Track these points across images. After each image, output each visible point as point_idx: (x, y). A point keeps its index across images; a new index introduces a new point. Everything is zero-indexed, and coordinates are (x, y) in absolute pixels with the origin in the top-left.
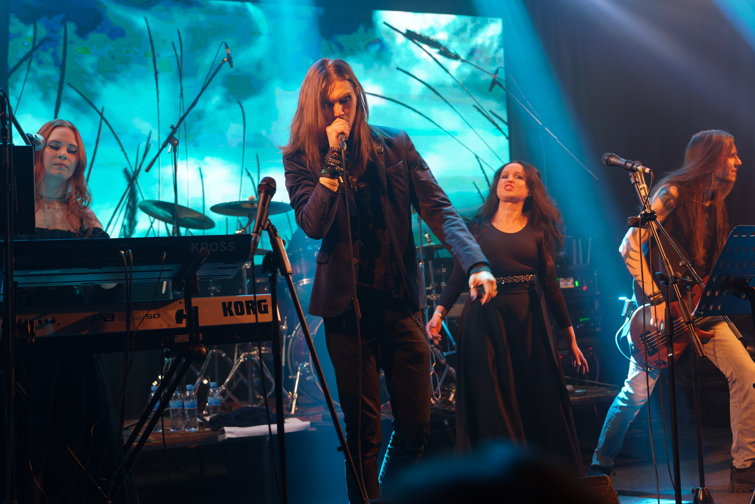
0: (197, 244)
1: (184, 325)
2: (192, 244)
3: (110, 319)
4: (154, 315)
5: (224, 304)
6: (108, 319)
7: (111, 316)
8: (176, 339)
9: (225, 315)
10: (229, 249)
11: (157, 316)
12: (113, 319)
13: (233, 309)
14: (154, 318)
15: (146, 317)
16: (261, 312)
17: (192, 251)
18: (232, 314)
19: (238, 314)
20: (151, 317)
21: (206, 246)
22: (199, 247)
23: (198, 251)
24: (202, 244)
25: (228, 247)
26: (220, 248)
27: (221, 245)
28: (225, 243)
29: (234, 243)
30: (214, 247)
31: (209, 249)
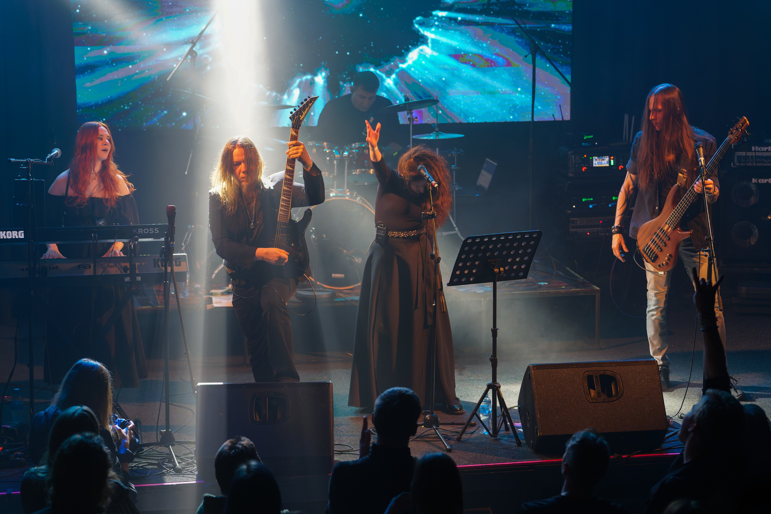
0: (136, 229)
1: (128, 272)
2: (133, 229)
3: (88, 267)
4: (113, 265)
5: (154, 260)
6: (87, 267)
8: (124, 280)
9: (155, 266)
11: (114, 266)
12: (90, 268)
13: (160, 263)
14: (113, 267)
15: (109, 267)
16: (177, 265)
17: (133, 233)
18: (159, 266)
19: (162, 266)
20: (112, 267)
21: (141, 230)
22: (137, 231)
23: (137, 233)
24: (139, 229)
25: (154, 231)
26: (149, 231)
27: (150, 230)
28: (153, 229)
29: (158, 229)
30: (146, 231)
31: (143, 232)
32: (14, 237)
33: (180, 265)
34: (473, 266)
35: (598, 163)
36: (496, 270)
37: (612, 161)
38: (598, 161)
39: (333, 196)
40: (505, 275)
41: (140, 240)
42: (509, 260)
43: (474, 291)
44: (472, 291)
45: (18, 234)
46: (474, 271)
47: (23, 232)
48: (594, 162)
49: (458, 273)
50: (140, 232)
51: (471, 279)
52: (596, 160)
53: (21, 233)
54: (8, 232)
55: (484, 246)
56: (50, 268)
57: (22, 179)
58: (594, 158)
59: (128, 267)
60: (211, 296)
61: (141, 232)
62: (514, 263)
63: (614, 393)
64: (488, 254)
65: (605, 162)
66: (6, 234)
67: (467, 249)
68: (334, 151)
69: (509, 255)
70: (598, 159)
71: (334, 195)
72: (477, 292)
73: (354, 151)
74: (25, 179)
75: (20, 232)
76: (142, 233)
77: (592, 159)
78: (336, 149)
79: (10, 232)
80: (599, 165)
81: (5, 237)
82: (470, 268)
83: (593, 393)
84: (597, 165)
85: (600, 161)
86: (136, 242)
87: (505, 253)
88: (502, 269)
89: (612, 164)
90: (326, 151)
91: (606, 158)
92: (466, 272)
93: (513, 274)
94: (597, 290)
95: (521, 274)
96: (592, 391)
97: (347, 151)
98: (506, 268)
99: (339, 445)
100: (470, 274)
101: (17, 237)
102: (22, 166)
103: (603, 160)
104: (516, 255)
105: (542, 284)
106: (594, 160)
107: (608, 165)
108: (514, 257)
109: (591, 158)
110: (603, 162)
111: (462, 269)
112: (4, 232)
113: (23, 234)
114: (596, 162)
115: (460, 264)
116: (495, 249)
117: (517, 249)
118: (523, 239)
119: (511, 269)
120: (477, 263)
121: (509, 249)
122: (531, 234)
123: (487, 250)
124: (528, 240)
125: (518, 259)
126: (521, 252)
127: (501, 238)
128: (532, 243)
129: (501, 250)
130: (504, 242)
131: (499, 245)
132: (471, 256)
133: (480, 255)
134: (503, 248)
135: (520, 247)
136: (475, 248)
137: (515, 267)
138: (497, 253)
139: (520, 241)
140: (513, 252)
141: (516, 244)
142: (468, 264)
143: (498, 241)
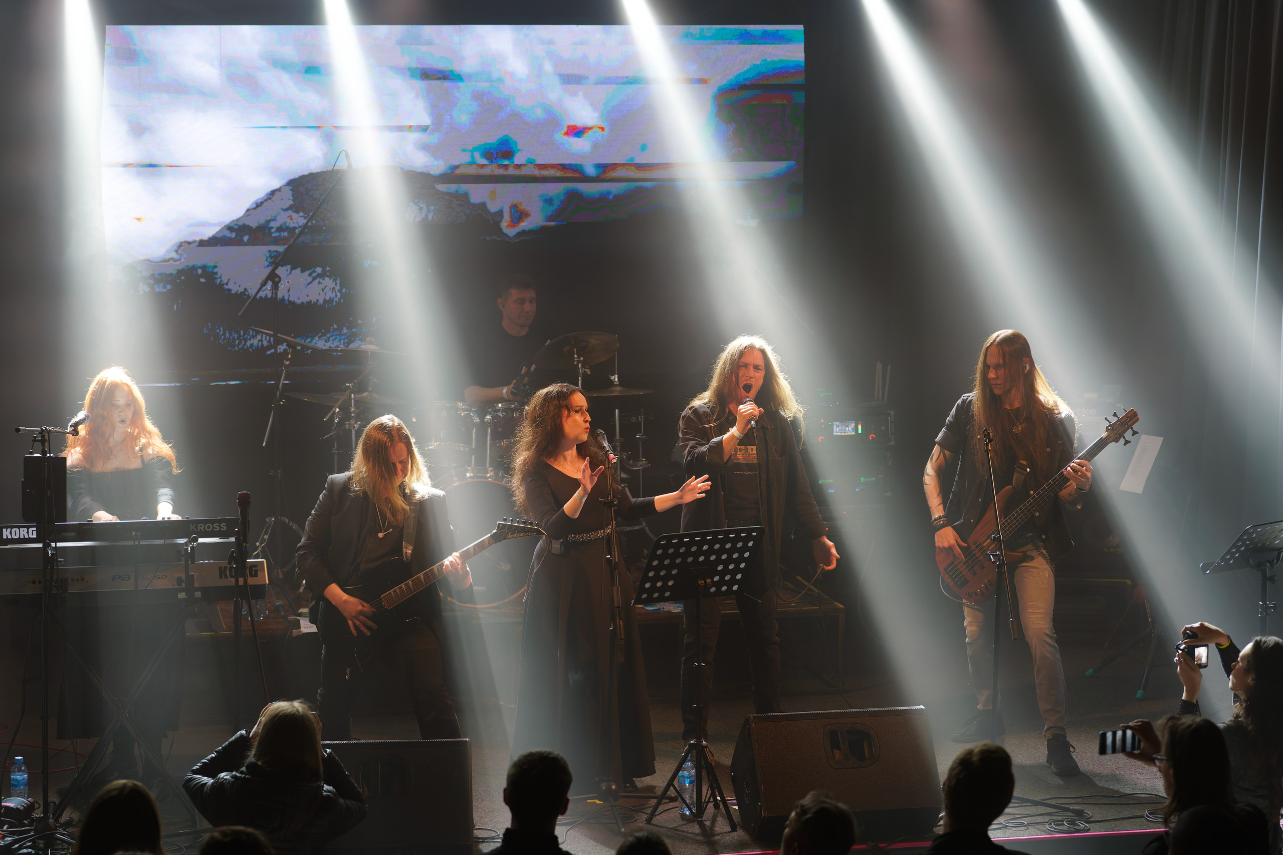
0: (195, 525)
1: (184, 585)
2: (191, 525)
3: (127, 579)
5: (220, 568)
6: (124, 579)
7: (127, 576)
8: (179, 595)
9: (221, 577)
10: (222, 529)
12: (129, 580)
13: (228, 573)
14: (162, 578)
15: (155, 578)
16: (251, 576)
17: (191, 530)
18: (226, 577)
19: (231, 577)
21: (202, 526)
22: (196, 527)
23: (195, 530)
24: (199, 525)
25: (220, 527)
26: (213, 528)
27: (214, 526)
28: (218, 525)
29: (225, 524)
30: (209, 527)
31: (204, 528)
32: (22, 537)
33: (256, 575)
34: (669, 577)
35: (839, 430)
36: (701, 582)
37: (860, 428)
38: (840, 428)
39: (470, 477)
40: (713, 589)
41: (201, 540)
42: (720, 568)
43: (667, 609)
44: (665, 609)
45: (28, 532)
46: (670, 583)
47: (35, 529)
48: (835, 430)
49: (648, 585)
50: (200, 529)
51: (667, 594)
52: (838, 426)
53: (33, 531)
54: (13, 530)
55: (685, 548)
56: (73, 580)
57: (35, 455)
58: (834, 423)
59: (184, 578)
60: (297, 618)
61: (202, 528)
62: (726, 571)
63: (867, 755)
64: (690, 559)
65: (850, 428)
66: (11, 533)
67: (659, 552)
68: (471, 415)
69: (719, 561)
70: (840, 426)
71: (472, 475)
72: (672, 611)
73: (500, 414)
74: (38, 455)
75: (31, 530)
76: (203, 530)
77: (832, 425)
78: (474, 411)
79: (17, 530)
80: (841, 433)
81: (9, 537)
82: (665, 579)
83: (838, 754)
84: (839, 434)
85: (843, 428)
86: (195, 544)
87: (713, 558)
88: (708, 580)
89: (860, 431)
90: (460, 414)
91: (852, 423)
92: (659, 584)
93: (724, 588)
94: (840, 608)
96: (836, 752)
97: (490, 414)
98: (716, 578)
99: (479, 829)
100: (665, 587)
101: (27, 537)
102: (35, 437)
103: (847, 426)
104: (730, 560)
106: (835, 427)
107: (854, 433)
108: (726, 563)
109: (830, 424)
110: (847, 428)
111: (654, 580)
112: (9, 530)
113: (35, 533)
114: (838, 429)
115: (651, 574)
116: (700, 552)
117: (730, 552)
118: (738, 539)
119: (722, 580)
120: (674, 572)
121: (719, 553)
122: (749, 531)
123: (688, 553)
124: (746, 540)
125: (731, 567)
126: (735, 556)
127: (708, 538)
128: (750, 544)
129: (707, 554)
130: (711, 543)
131: (705, 547)
132: (665, 562)
133: (678, 561)
134: (711, 551)
135: (734, 549)
136: (671, 551)
137: (727, 578)
138: (702, 558)
139: (734, 541)
140: (724, 557)
141: (728, 546)
142: (661, 574)
143: (704, 542)
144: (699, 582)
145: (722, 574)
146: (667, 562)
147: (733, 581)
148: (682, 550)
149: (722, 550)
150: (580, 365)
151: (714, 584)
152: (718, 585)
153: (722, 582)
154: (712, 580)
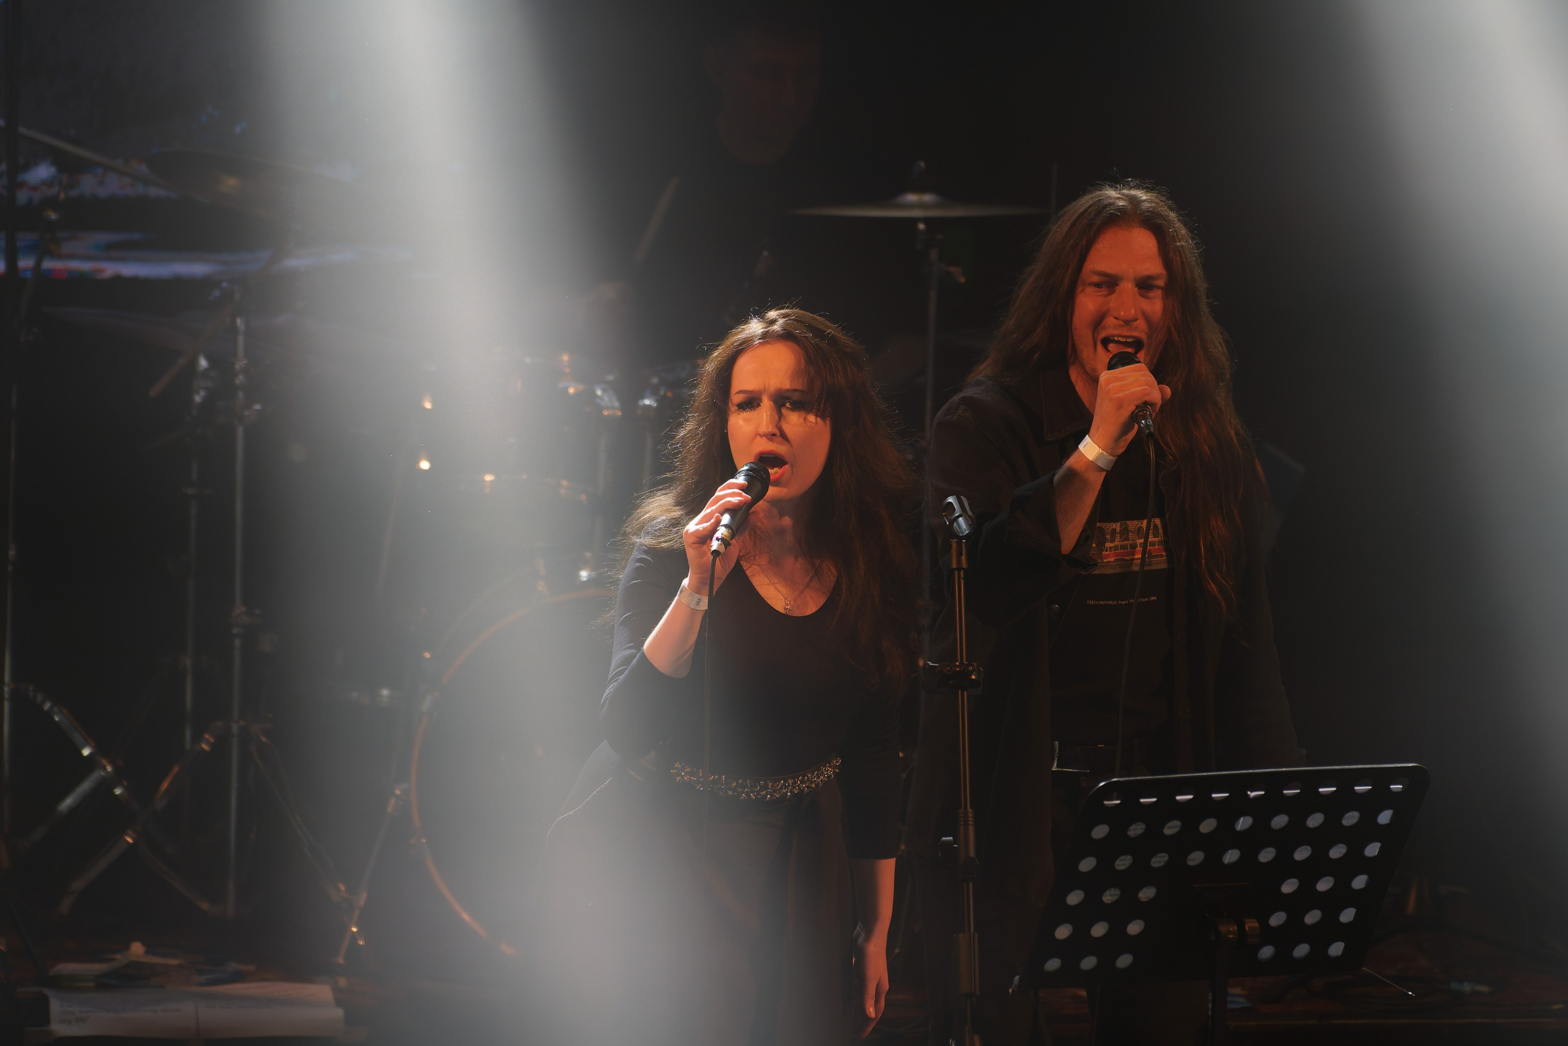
34: (1129, 908)
36: (1229, 930)
40: (1267, 952)
42: (1289, 887)
46: (1135, 928)
49: (1063, 932)
55: (1179, 823)
60: (44, 990)
62: (1306, 898)
64: (1196, 858)
67: (1100, 831)
68: (599, 393)
69: (1284, 866)
82: (1118, 916)
87: (1267, 855)
88: (1251, 924)
90: (566, 389)
92: (1099, 930)
93: (1302, 950)
95: (1336, 949)
97: (654, 392)
98: (1277, 919)
100: (1117, 941)
104: (1319, 865)
105: (1467, 987)
108: (1308, 872)
111: (1082, 918)
115: (1074, 898)
116: (1226, 837)
117: (1321, 840)
118: (1345, 800)
119: (1295, 924)
120: (1147, 894)
121: (1286, 841)
122: (1381, 779)
123: (1189, 839)
124: (1369, 806)
125: (1324, 885)
126: (1337, 852)
127: (1252, 794)
128: (1385, 817)
129: (1250, 842)
130: (1262, 811)
131: (1243, 823)
132: (1118, 862)
133: (1159, 860)
134: (1260, 835)
135: (1332, 832)
136: (1136, 830)
137: (1312, 917)
138: (1231, 856)
139: (1334, 807)
140: (1302, 854)
141: (1315, 821)
142: (1104, 899)
143: (1238, 805)
144: (1223, 929)
145: (1296, 905)
146: (1123, 863)
147: (1330, 929)
148: (1172, 828)
149: (1296, 834)
150: (934, 254)
151: (1268, 935)
152: (1284, 938)
153: (1294, 931)
154: (1265, 922)
